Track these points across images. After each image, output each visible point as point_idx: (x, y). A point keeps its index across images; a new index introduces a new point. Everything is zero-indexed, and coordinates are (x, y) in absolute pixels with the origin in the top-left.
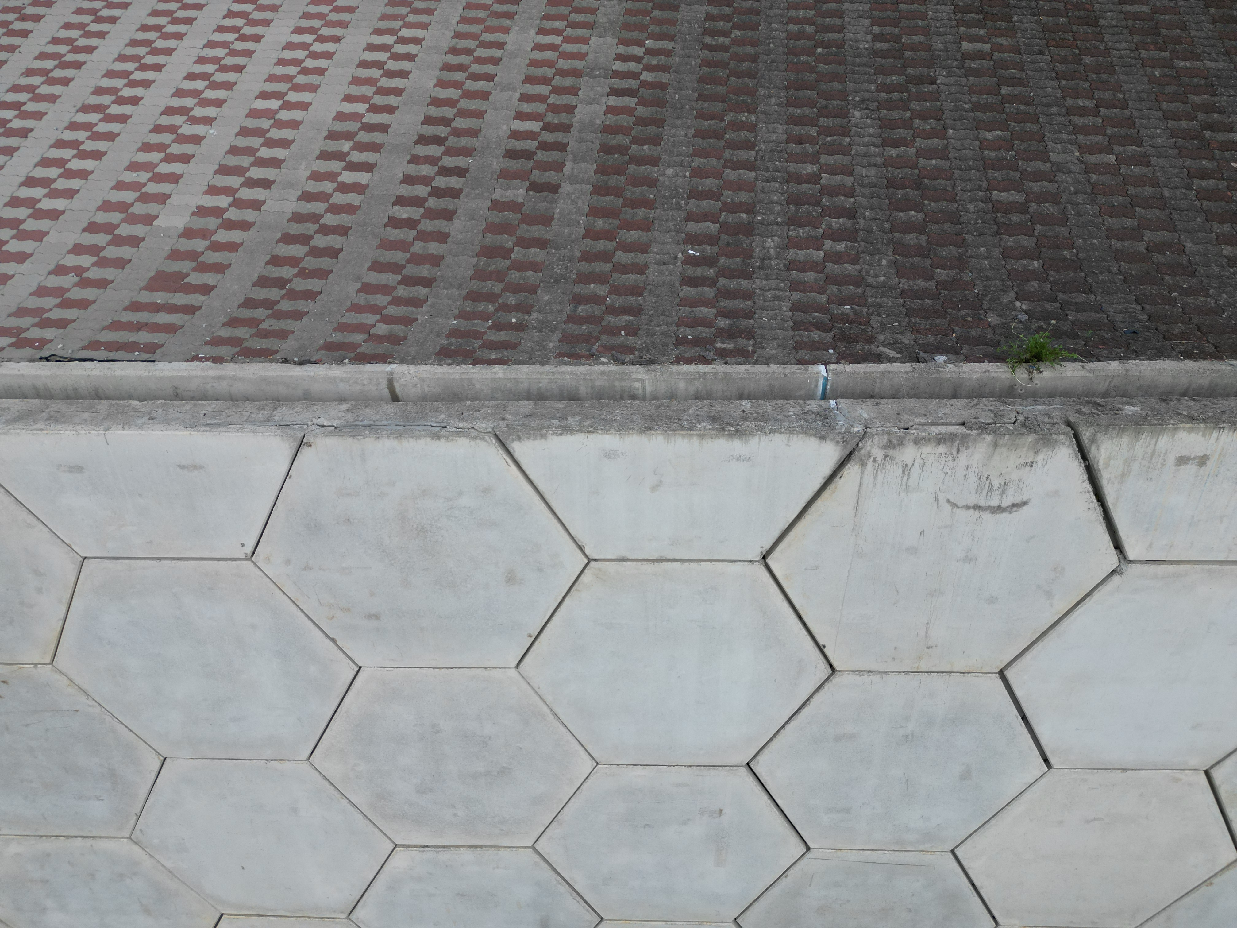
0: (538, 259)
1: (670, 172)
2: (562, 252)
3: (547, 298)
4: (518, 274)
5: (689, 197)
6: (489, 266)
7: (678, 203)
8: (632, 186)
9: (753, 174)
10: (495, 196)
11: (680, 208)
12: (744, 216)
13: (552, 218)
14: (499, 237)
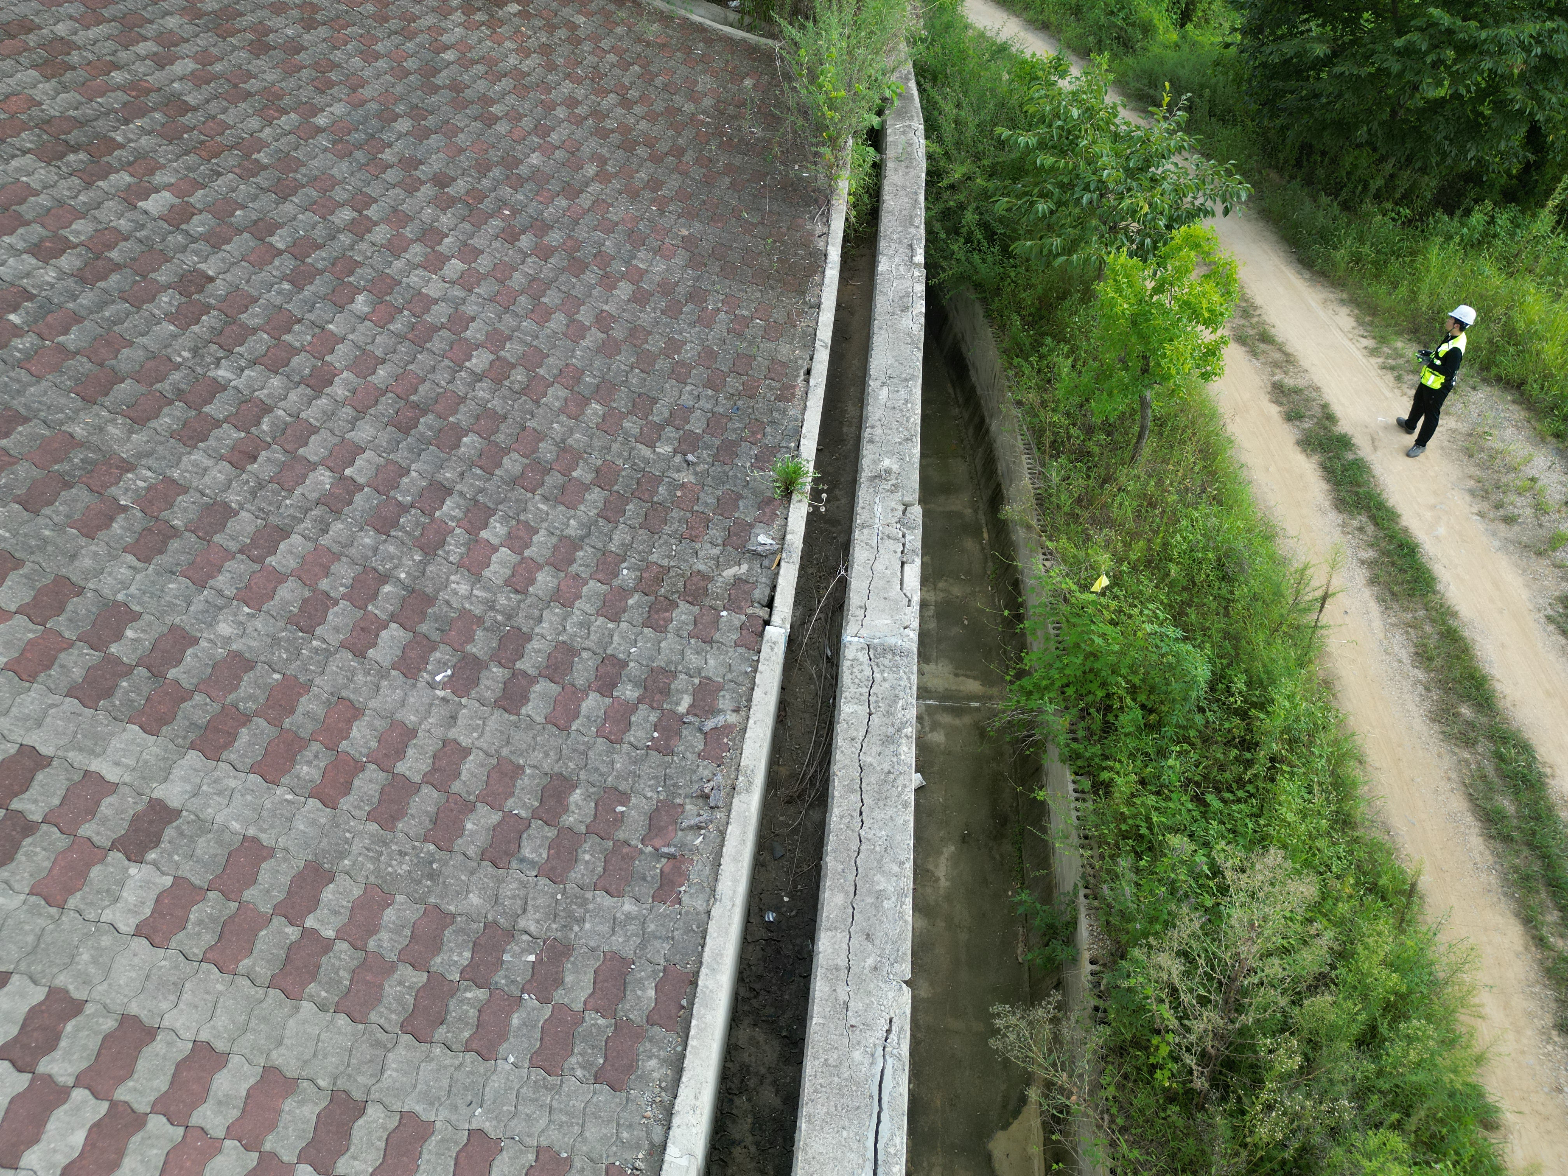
0: (357, 892)
1: (225, 628)
2: (357, 847)
3: (474, 899)
4: (384, 935)
5: (310, 631)
6: (339, 982)
7: (316, 651)
8: (230, 692)
9: (296, 539)
10: (127, 925)
11: (329, 654)
12: (387, 588)
13: (255, 840)
14: (259, 945)
